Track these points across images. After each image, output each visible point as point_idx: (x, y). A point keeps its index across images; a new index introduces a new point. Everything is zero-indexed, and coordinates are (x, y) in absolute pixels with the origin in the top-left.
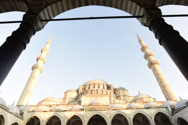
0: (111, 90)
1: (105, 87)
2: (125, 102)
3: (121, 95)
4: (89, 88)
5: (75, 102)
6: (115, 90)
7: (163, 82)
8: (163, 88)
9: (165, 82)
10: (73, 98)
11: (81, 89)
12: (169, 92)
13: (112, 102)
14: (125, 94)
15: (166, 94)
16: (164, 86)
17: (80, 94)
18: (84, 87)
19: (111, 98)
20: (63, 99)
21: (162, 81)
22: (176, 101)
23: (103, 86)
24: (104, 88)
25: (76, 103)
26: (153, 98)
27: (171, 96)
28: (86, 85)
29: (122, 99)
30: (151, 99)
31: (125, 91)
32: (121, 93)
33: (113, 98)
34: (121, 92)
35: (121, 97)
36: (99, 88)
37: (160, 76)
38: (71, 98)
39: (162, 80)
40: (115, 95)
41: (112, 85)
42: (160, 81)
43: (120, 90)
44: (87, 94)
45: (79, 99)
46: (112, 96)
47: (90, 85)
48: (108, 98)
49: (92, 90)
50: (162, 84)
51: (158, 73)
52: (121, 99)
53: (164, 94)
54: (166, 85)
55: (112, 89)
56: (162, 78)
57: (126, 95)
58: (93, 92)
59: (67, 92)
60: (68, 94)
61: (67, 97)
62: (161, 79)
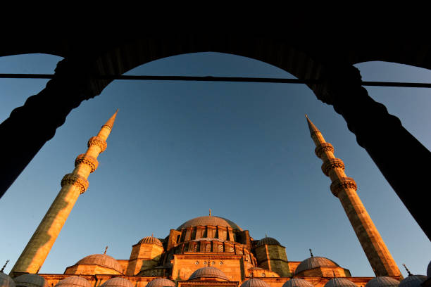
0: (245, 244)
1: (232, 236)
2: (276, 276)
3: (268, 257)
4: (193, 237)
5: (156, 271)
6: (254, 244)
7: (367, 230)
8: (366, 245)
9: (371, 230)
10: (153, 260)
11: (173, 237)
12: (380, 255)
13: (247, 274)
14: (278, 256)
15: (375, 259)
16: (369, 238)
17: (171, 250)
18: (181, 233)
19: (245, 263)
20: (129, 261)
21: (363, 227)
22: (398, 278)
23: (225, 232)
24: (228, 238)
25: (160, 273)
26: (345, 270)
27: (385, 266)
28: (186, 230)
29: (270, 267)
30: (339, 270)
31: (279, 247)
32: (267, 253)
33: (248, 265)
34: (269, 251)
35: (269, 261)
36: (217, 236)
37: (359, 215)
38: (149, 260)
39: (364, 225)
40: (255, 256)
41: (247, 233)
42: (360, 226)
43: (266, 246)
44: (187, 250)
45: (166, 262)
46: (248, 258)
47: (195, 229)
48: (237, 263)
49: (199, 243)
50: (364, 234)
51: (353, 208)
52: (266, 268)
53: (370, 260)
54: (373, 237)
55: (248, 241)
56: (363, 219)
57: (280, 258)
58: (202, 248)
59: (139, 243)
60: (143, 249)
61: (139, 257)
62: (361, 223)
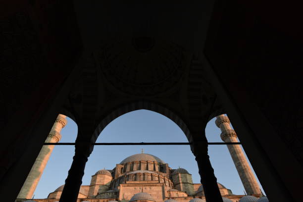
0: (166, 172)
1: (157, 167)
2: (186, 195)
3: (181, 182)
4: (132, 170)
5: (108, 194)
6: (172, 172)
7: (242, 164)
8: (241, 174)
9: (245, 164)
10: (106, 185)
11: (119, 169)
12: (249, 180)
14: (187, 180)
15: (246, 183)
16: (243, 170)
17: (117, 179)
18: (123, 166)
19: (165, 188)
20: (90, 186)
21: (240, 163)
22: (257, 196)
23: (153, 165)
24: (155, 169)
25: (111, 195)
26: (228, 190)
27: (252, 187)
28: (127, 164)
29: (182, 188)
30: (224, 190)
31: (187, 175)
32: (180, 179)
34: (181, 177)
35: (181, 184)
36: (147, 169)
37: (238, 155)
38: (103, 185)
39: (240, 161)
40: (172, 181)
41: (167, 165)
42: (238, 162)
43: (179, 174)
44: (128, 180)
45: (114, 187)
46: (167, 184)
47: (133, 163)
48: (160, 189)
49: (136, 174)
50: (240, 167)
51: (235, 150)
52: (179, 190)
53: (243, 183)
54: (246, 169)
56: (240, 157)
57: (188, 182)
58: (138, 178)
59: (96, 174)
60: (98, 178)
61: (96, 184)
